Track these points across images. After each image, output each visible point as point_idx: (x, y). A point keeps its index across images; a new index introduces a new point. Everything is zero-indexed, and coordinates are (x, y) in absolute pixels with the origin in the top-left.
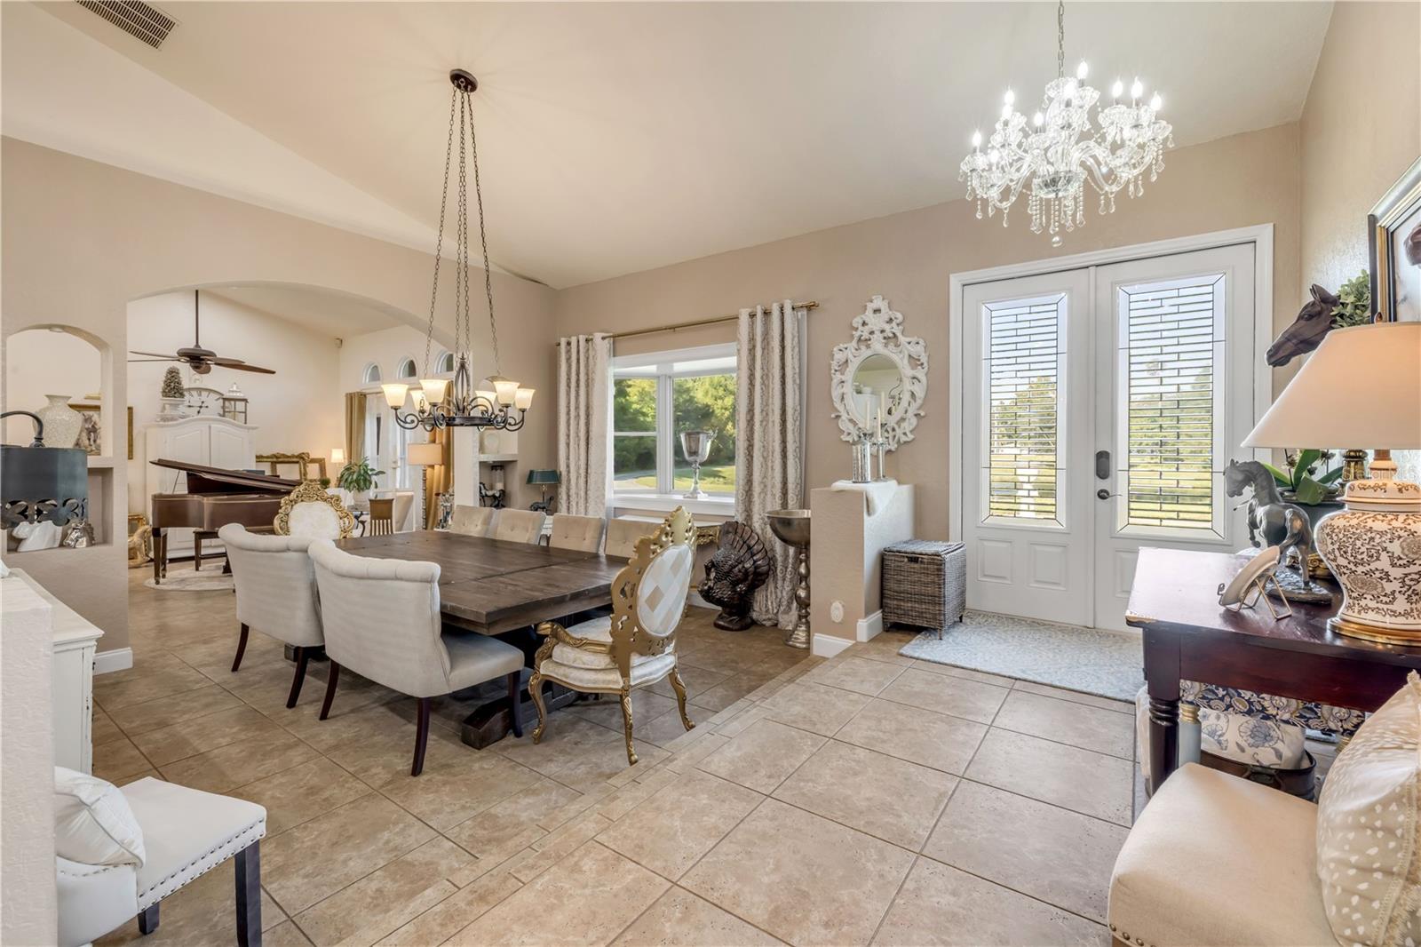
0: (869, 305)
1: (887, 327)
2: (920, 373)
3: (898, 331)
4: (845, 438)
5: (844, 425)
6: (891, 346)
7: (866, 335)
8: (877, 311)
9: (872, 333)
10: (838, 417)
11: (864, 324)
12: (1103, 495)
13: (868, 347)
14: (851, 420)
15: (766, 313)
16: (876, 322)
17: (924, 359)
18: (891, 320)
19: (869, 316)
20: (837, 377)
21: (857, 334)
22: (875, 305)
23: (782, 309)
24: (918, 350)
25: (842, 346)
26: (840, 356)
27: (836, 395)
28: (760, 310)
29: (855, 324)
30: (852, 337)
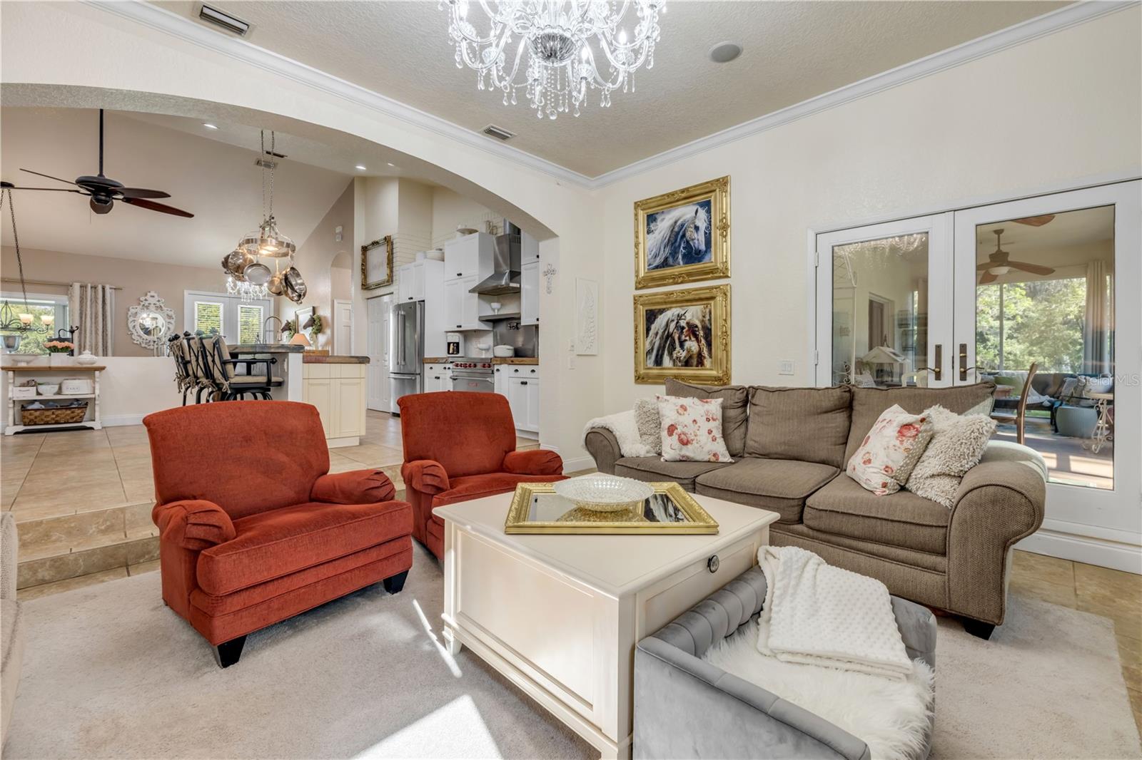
0: (149, 294)
1: (157, 303)
2: (172, 321)
3: (162, 305)
4: (135, 342)
5: (136, 337)
6: (159, 310)
7: (147, 304)
8: (153, 297)
9: (150, 304)
10: (132, 334)
11: (146, 300)
13: (147, 309)
14: (139, 335)
15: (94, 288)
16: (151, 300)
17: (174, 316)
18: (159, 301)
19: (148, 297)
20: (131, 319)
21: (142, 304)
22: (152, 294)
23: (103, 289)
24: (170, 313)
25: (134, 307)
26: (132, 311)
27: (131, 325)
28: (89, 285)
29: (141, 299)
30: (140, 304)
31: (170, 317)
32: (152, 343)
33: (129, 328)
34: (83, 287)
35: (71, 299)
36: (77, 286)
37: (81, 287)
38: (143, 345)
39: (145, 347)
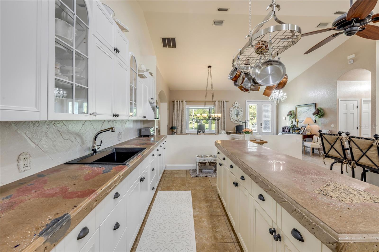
0: (235, 103)
1: (238, 106)
3: (239, 107)
4: (231, 121)
5: (231, 119)
6: (238, 108)
7: (235, 107)
8: (236, 104)
10: (231, 118)
11: (235, 105)
12: (261, 128)
13: (235, 108)
14: (232, 118)
15: (221, 102)
16: (236, 105)
17: (243, 111)
18: (238, 105)
20: (230, 112)
21: (233, 106)
22: (236, 103)
23: (224, 102)
24: (242, 109)
25: (231, 108)
26: (231, 109)
27: (230, 115)
28: (220, 101)
29: (233, 105)
30: (233, 107)
31: (241, 111)
32: (236, 121)
33: (230, 116)
34: (219, 102)
35: (215, 106)
36: (217, 101)
37: (218, 102)
38: (234, 122)
39: (234, 123)
